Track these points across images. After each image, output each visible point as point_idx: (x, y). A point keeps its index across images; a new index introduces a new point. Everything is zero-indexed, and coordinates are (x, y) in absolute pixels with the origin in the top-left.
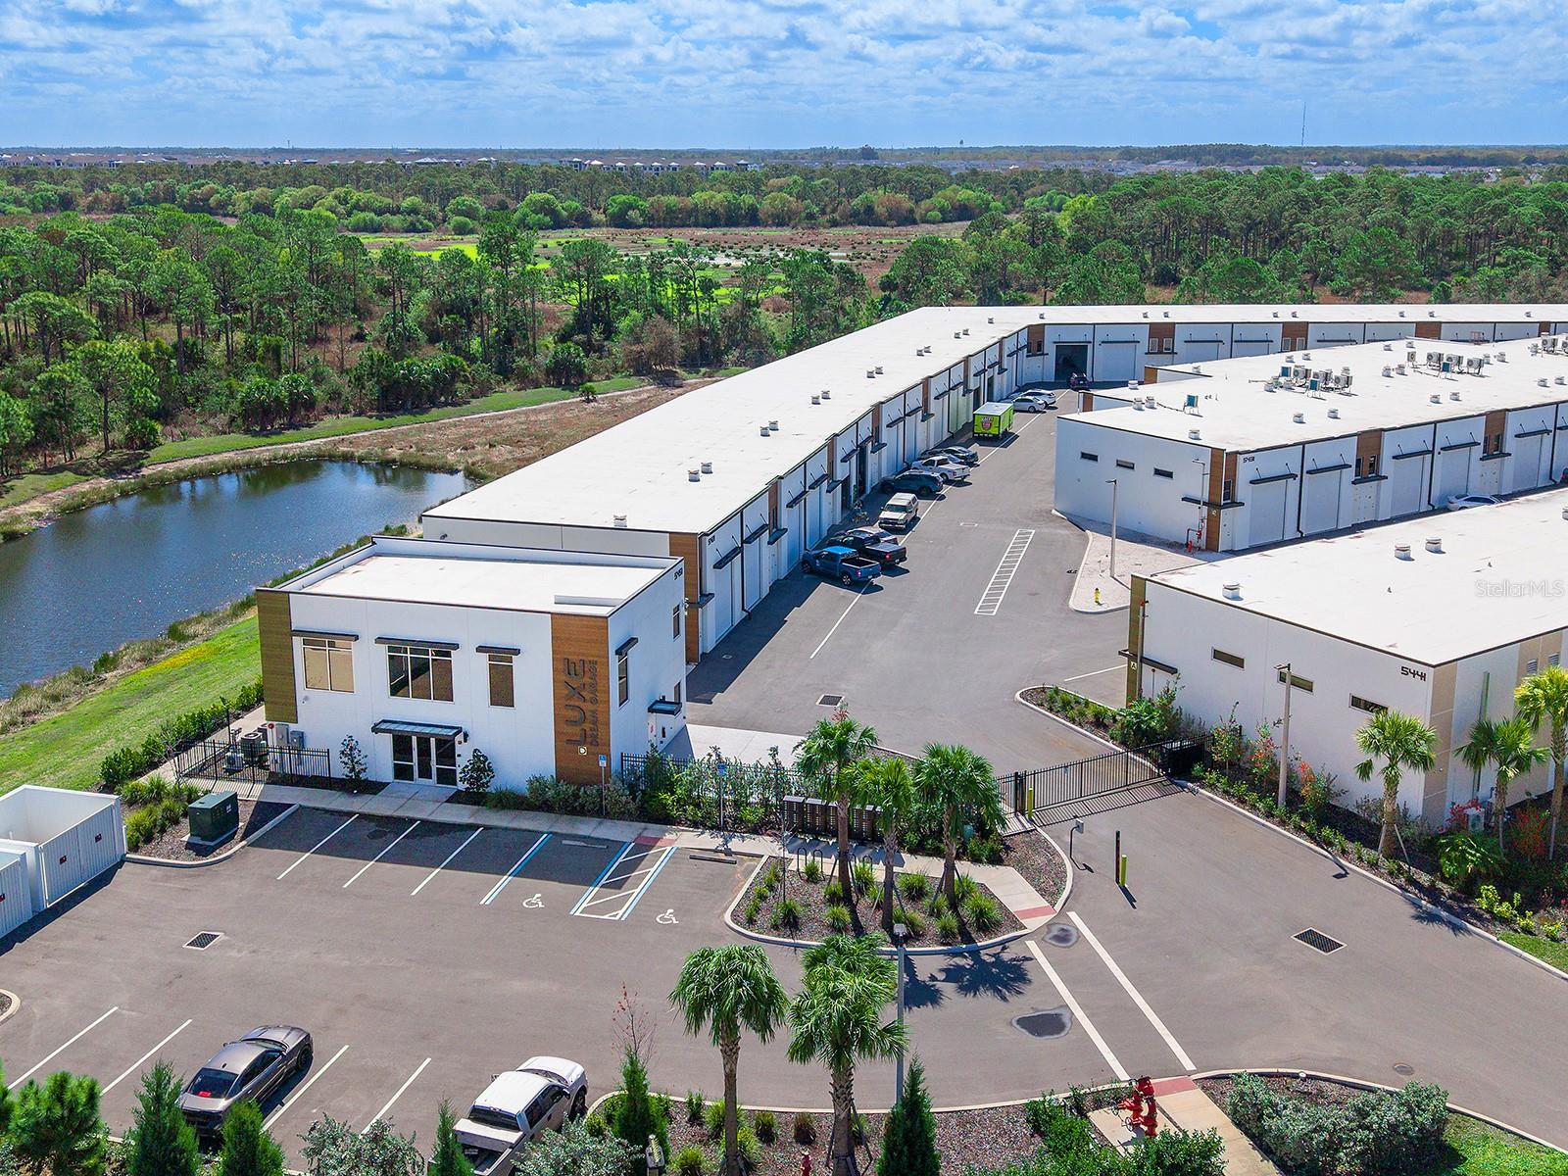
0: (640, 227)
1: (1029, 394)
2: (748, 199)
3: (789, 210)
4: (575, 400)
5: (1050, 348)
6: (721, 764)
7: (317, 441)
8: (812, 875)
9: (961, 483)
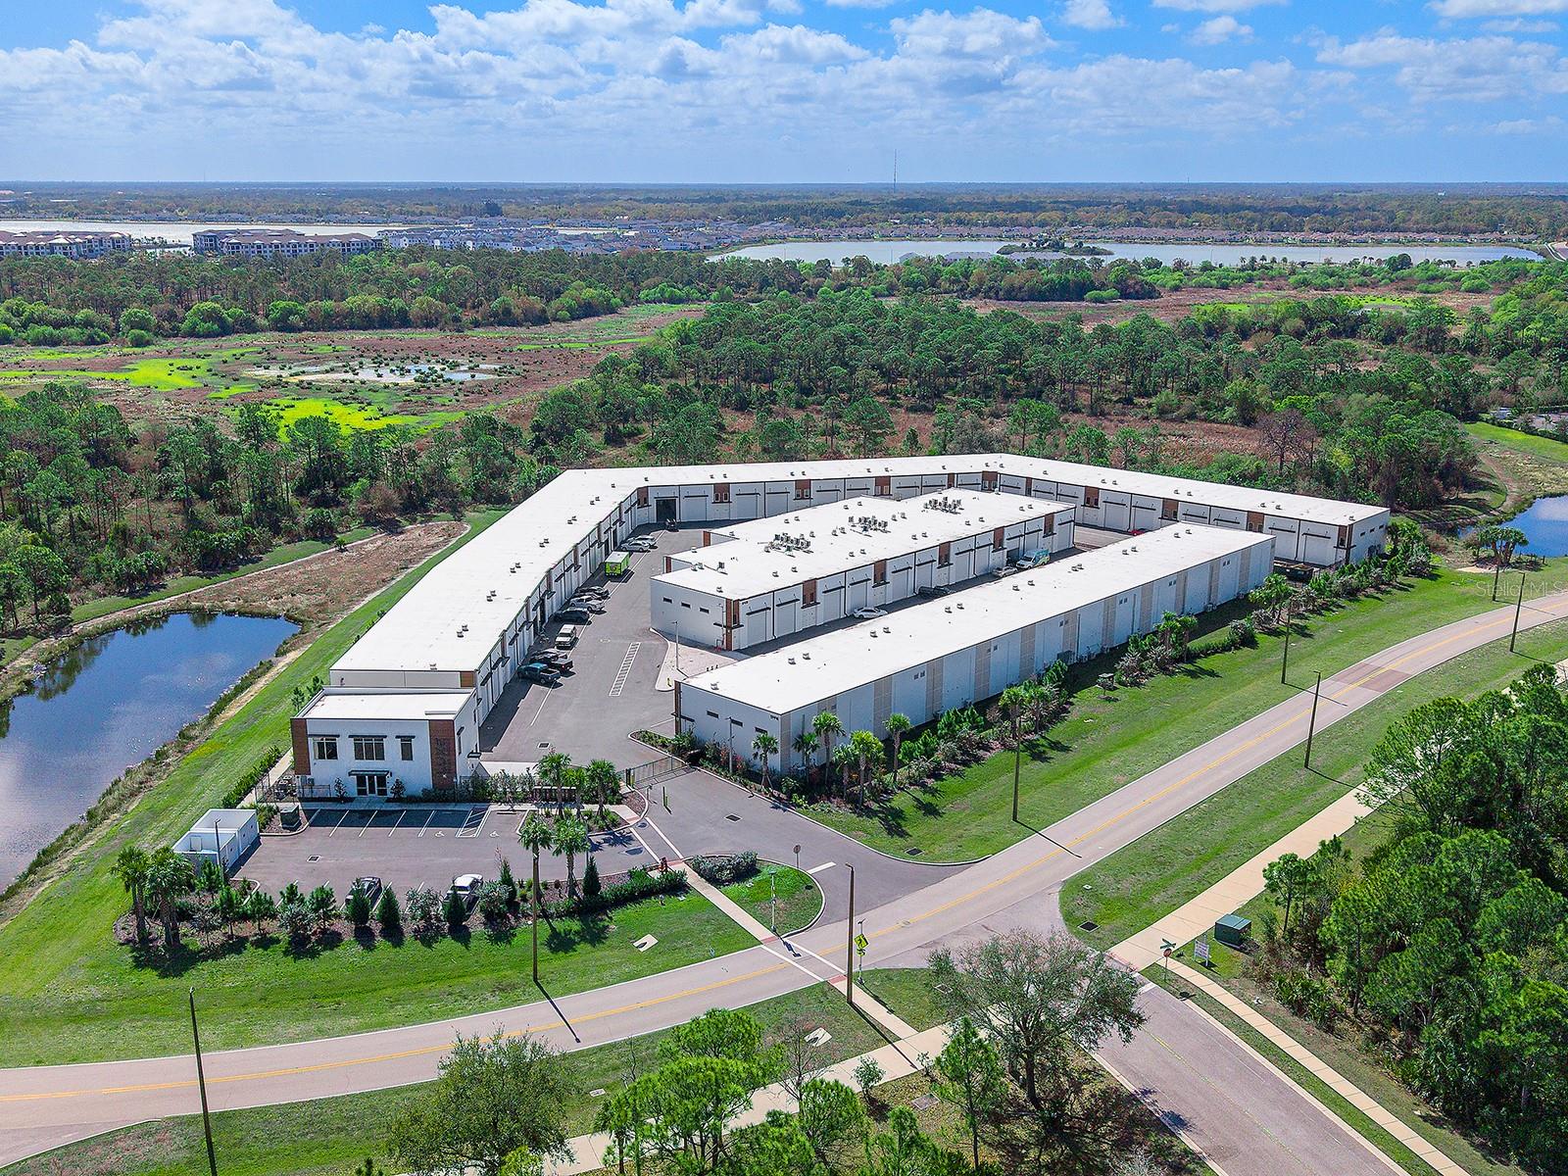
0: (300, 330)
1: (639, 539)
2: (398, 303)
3: (436, 312)
4: (332, 550)
5: (652, 502)
6: (507, 777)
7: (172, 598)
8: (548, 815)
9: (600, 612)
